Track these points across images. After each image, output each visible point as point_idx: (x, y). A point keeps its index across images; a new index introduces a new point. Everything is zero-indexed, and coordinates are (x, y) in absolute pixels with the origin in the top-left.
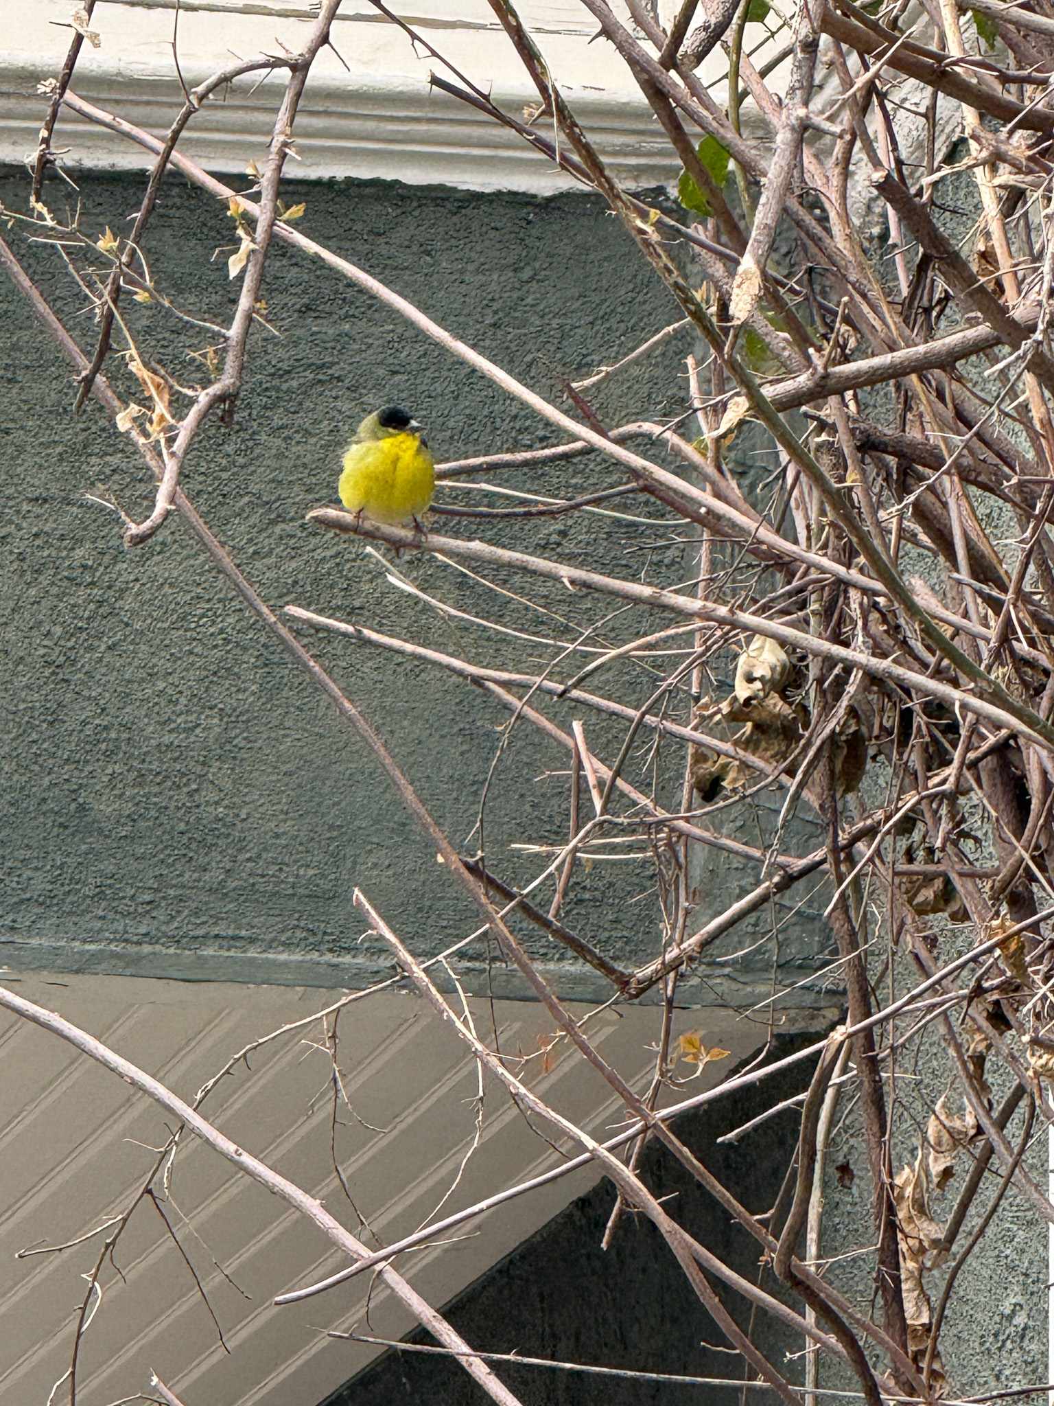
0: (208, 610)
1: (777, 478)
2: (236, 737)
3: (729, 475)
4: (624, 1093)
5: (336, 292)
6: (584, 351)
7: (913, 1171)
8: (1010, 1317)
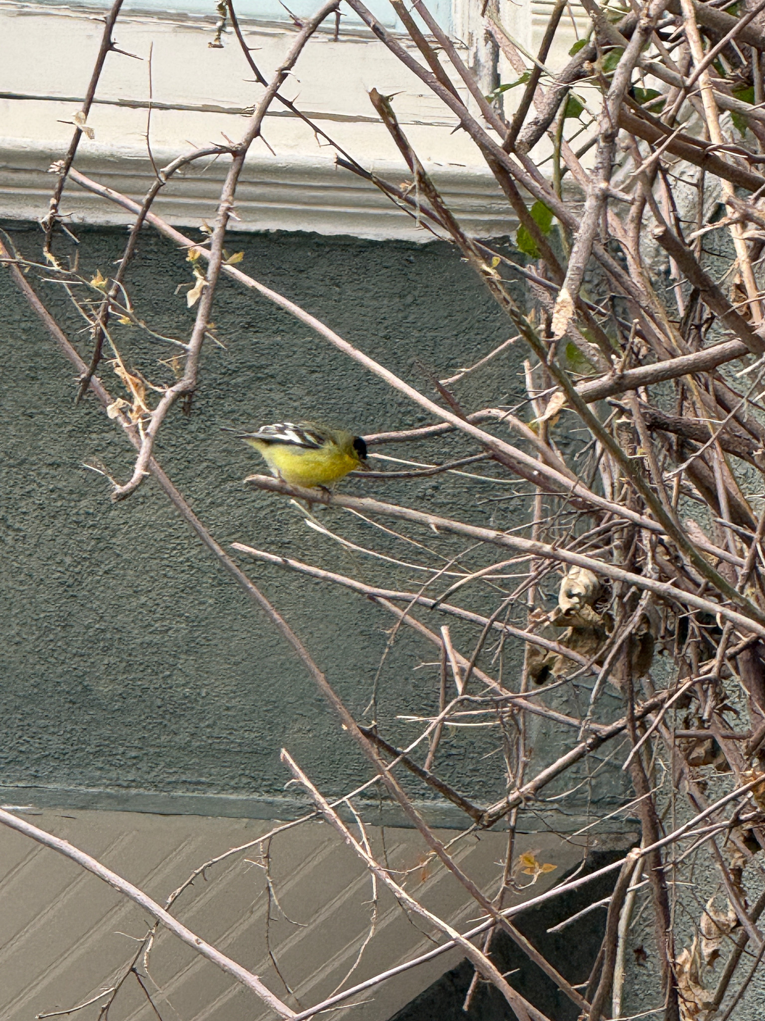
1: (589, 449)
2: (197, 637)
3: (554, 448)
4: (477, 896)
5: (270, 313)
6: (451, 356)
7: (690, 951)
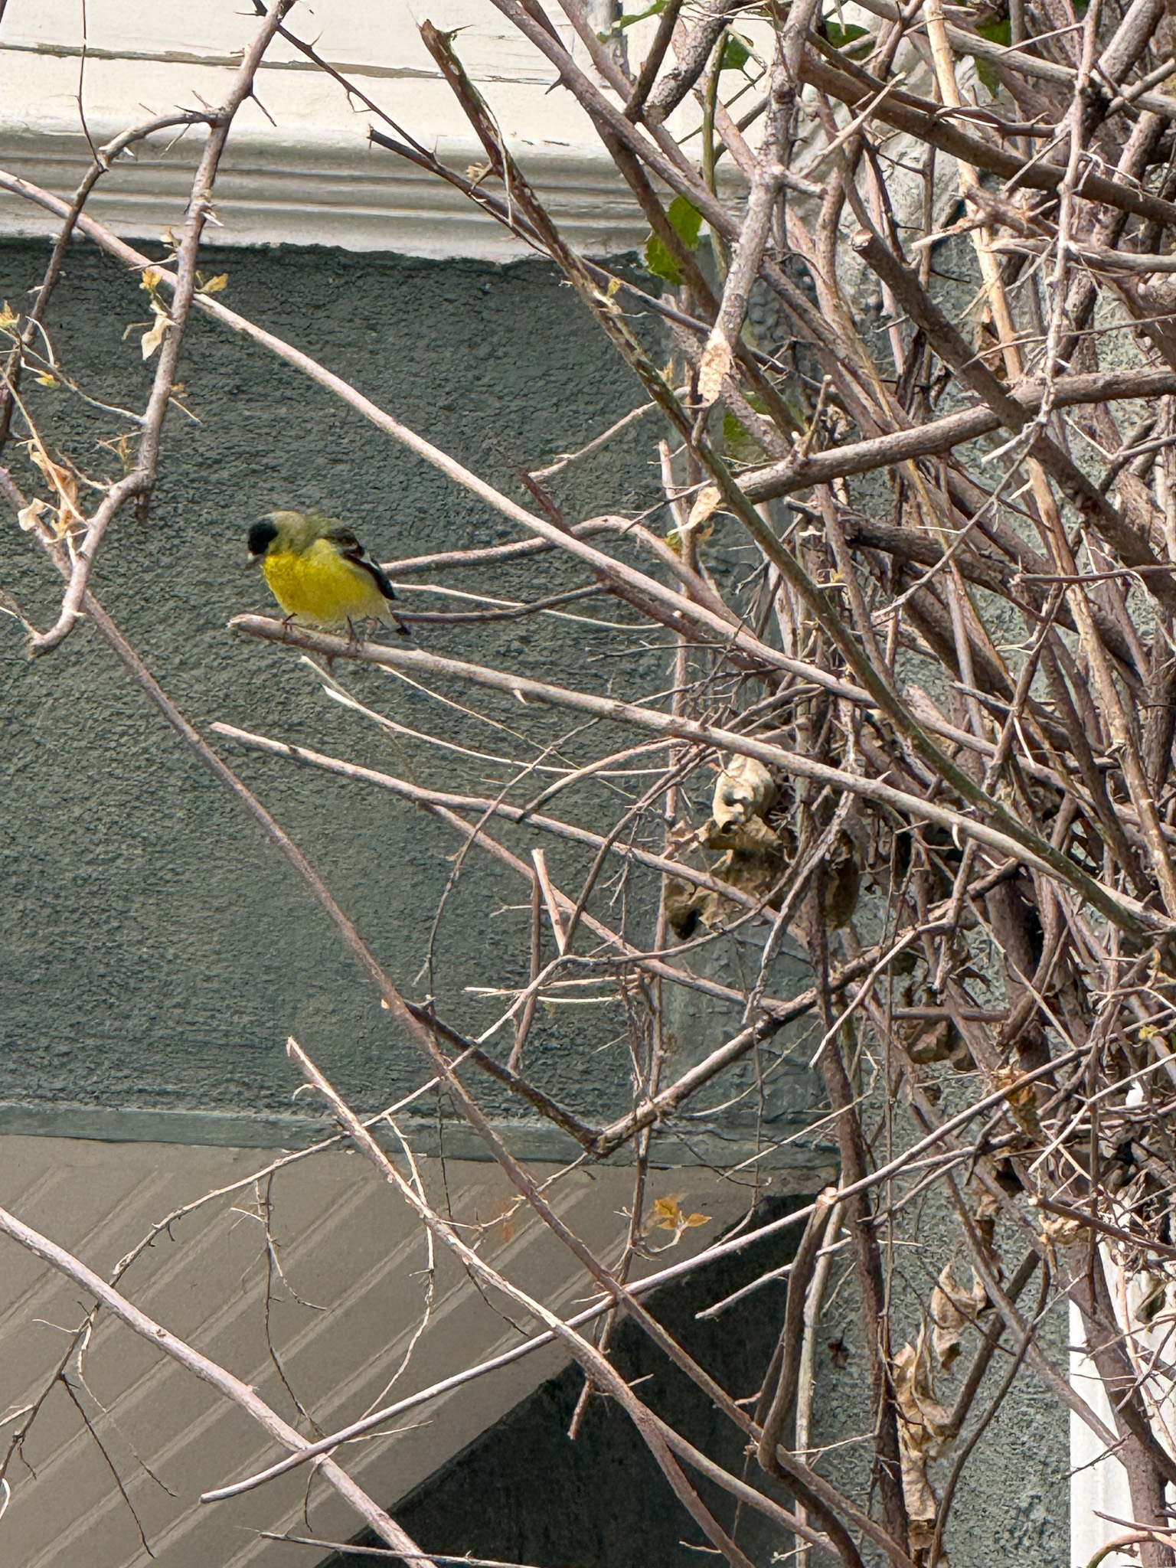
0: (130, 727)
1: (758, 576)
2: (162, 868)
3: (705, 574)
4: (592, 1266)
5: (271, 372)
6: (549, 436)
7: (914, 1347)
8: (1027, 1512)
